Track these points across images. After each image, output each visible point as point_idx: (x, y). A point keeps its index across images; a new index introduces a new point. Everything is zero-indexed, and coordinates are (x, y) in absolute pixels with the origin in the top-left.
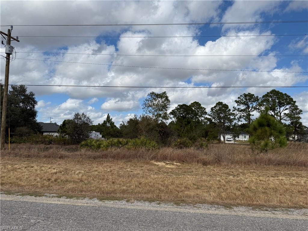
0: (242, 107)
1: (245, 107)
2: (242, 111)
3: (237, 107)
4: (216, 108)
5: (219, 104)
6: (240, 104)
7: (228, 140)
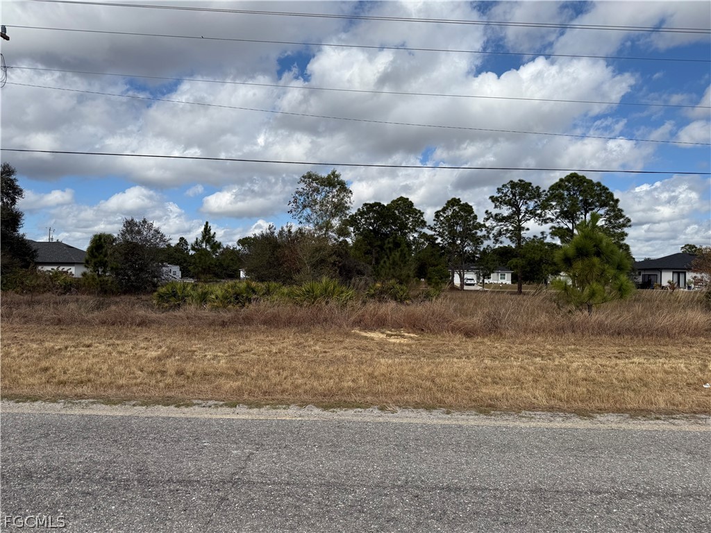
0: (506, 211)
1: (511, 210)
2: (504, 219)
3: (494, 211)
4: (445, 213)
5: (454, 203)
6: (501, 204)
7: (467, 282)
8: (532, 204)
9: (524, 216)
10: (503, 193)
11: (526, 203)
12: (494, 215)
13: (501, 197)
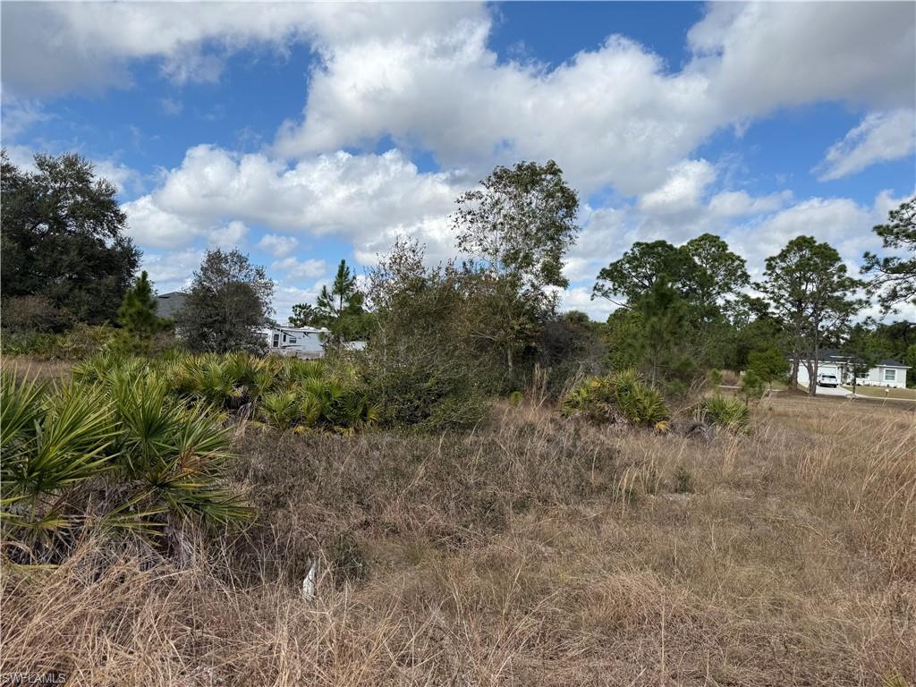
2: (902, 268)
3: (883, 254)
4: (785, 262)
5: (802, 243)
6: (897, 238)
7: (823, 382)
10: (901, 219)
12: (881, 260)
13: (897, 226)
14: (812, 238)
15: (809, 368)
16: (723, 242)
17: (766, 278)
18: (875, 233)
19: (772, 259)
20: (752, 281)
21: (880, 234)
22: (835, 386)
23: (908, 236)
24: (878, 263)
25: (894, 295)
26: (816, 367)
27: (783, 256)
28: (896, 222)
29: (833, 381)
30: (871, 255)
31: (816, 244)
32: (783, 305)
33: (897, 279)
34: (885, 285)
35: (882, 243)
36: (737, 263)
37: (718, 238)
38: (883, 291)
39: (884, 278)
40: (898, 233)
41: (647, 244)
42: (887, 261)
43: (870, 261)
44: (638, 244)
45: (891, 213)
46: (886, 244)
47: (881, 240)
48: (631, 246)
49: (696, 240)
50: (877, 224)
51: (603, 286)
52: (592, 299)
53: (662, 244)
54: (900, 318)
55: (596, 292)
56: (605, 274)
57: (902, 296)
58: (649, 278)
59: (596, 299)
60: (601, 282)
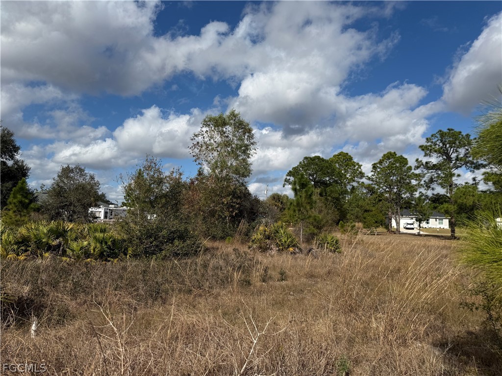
1: (441, 158)
2: (435, 167)
3: (425, 160)
4: (382, 165)
5: (390, 156)
6: (431, 152)
7: (407, 227)
8: (462, 151)
9: (455, 163)
10: (432, 142)
11: (457, 151)
12: (424, 163)
13: (431, 146)
14: (395, 153)
15: (396, 220)
16: (350, 156)
17: (373, 173)
18: (420, 149)
19: (375, 164)
20: (365, 176)
21: (423, 150)
22: (413, 229)
23: (435, 151)
24: (423, 165)
25: (431, 180)
26: (399, 219)
27: (381, 162)
28: (429, 144)
29: (412, 226)
30: (420, 160)
31: (397, 156)
32: (382, 187)
33: (432, 172)
34: (427, 176)
35: (424, 154)
36: (357, 166)
37: (347, 154)
38: (426, 178)
39: (426, 172)
40: (431, 150)
41: (311, 158)
42: (427, 163)
43: (419, 164)
44: (306, 158)
45: (427, 139)
46: (426, 155)
47: (423, 153)
48: (303, 159)
49: (337, 155)
50: (421, 144)
51: (289, 179)
52: (284, 187)
53: (318, 158)
54: (435, 192)
55: (286, 183)
56: (290, 174)
57: (435, 181)
58: (312, 176)
59: (286, 186)
60: (288, 178)
